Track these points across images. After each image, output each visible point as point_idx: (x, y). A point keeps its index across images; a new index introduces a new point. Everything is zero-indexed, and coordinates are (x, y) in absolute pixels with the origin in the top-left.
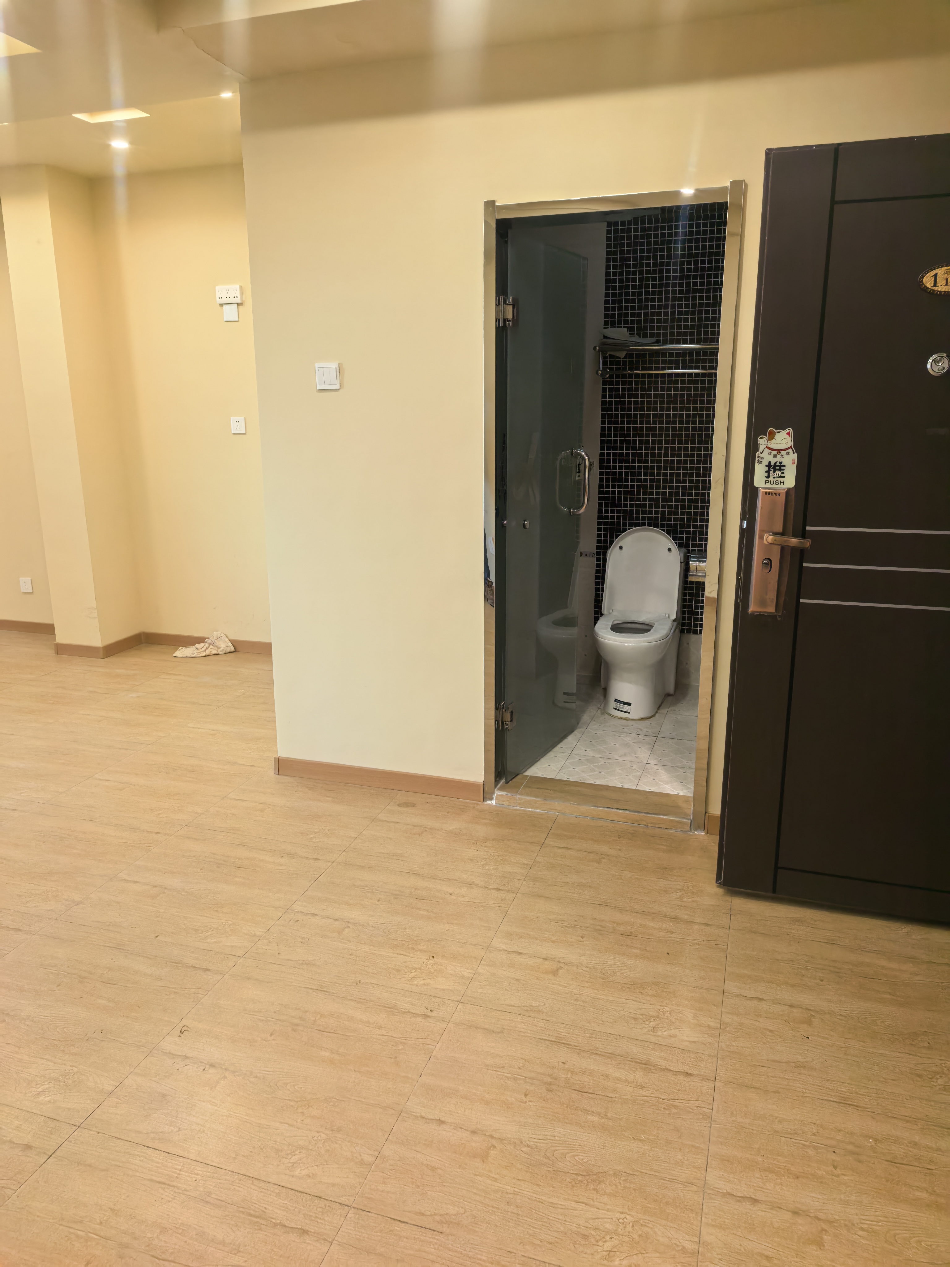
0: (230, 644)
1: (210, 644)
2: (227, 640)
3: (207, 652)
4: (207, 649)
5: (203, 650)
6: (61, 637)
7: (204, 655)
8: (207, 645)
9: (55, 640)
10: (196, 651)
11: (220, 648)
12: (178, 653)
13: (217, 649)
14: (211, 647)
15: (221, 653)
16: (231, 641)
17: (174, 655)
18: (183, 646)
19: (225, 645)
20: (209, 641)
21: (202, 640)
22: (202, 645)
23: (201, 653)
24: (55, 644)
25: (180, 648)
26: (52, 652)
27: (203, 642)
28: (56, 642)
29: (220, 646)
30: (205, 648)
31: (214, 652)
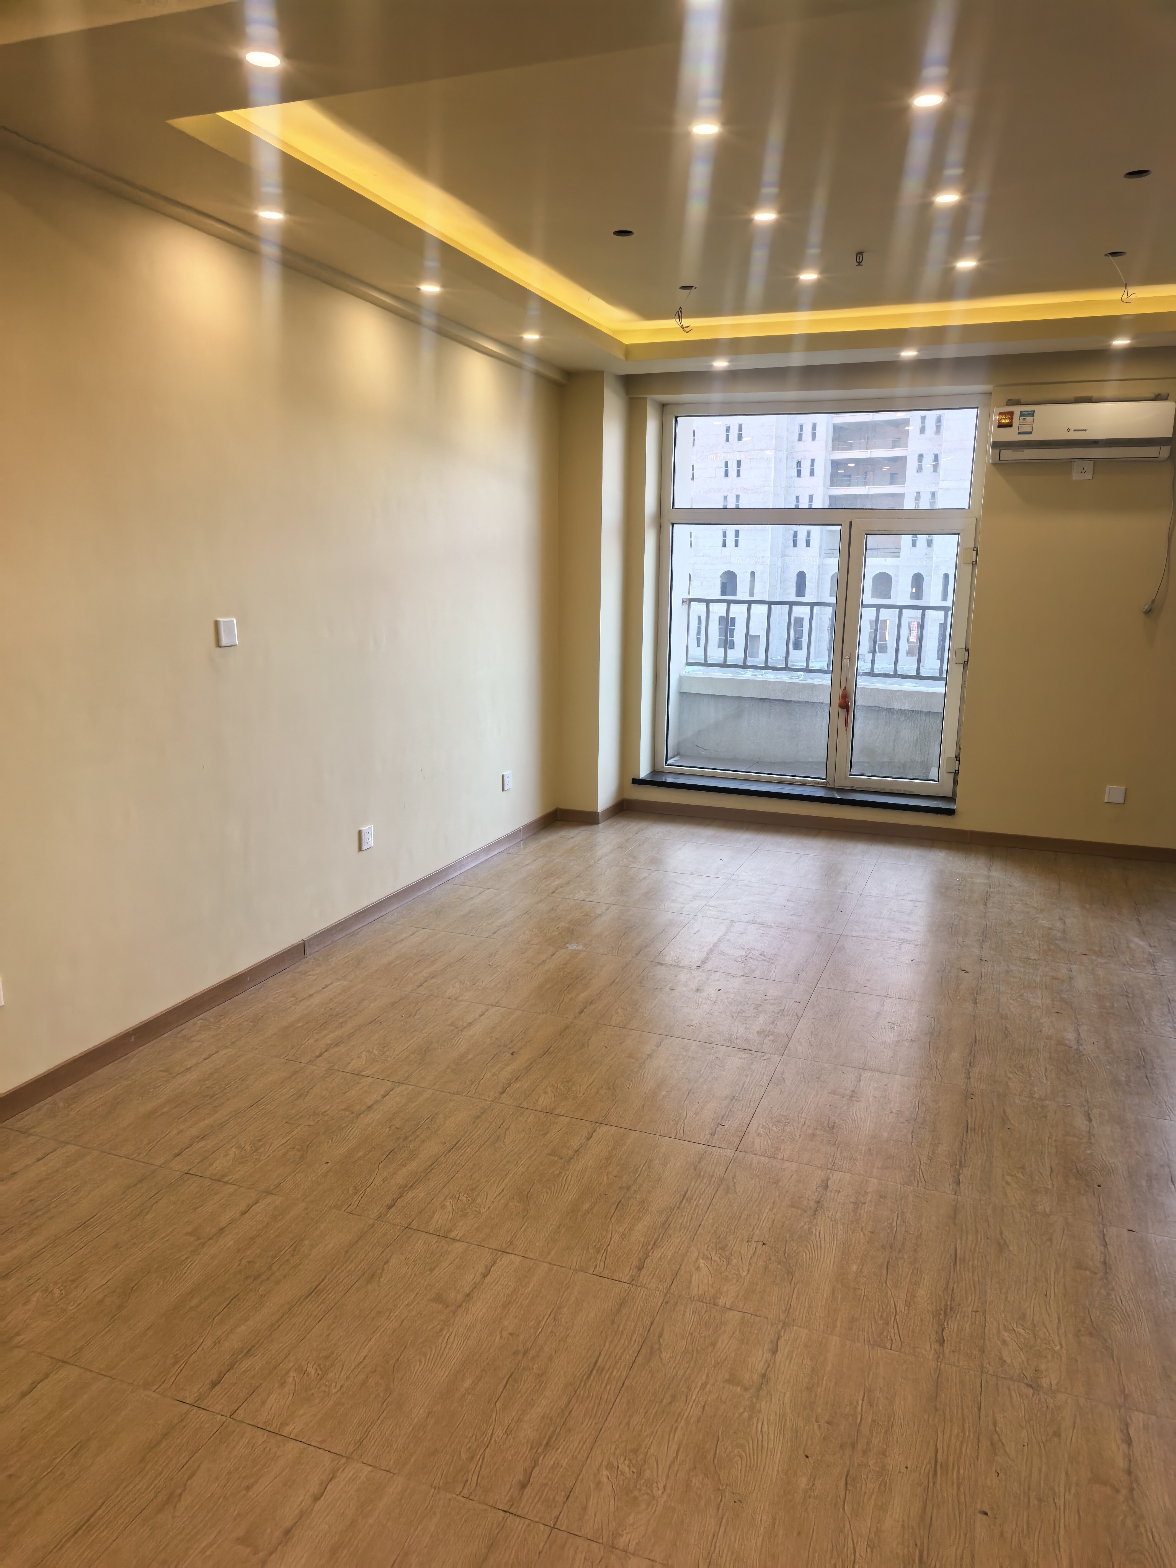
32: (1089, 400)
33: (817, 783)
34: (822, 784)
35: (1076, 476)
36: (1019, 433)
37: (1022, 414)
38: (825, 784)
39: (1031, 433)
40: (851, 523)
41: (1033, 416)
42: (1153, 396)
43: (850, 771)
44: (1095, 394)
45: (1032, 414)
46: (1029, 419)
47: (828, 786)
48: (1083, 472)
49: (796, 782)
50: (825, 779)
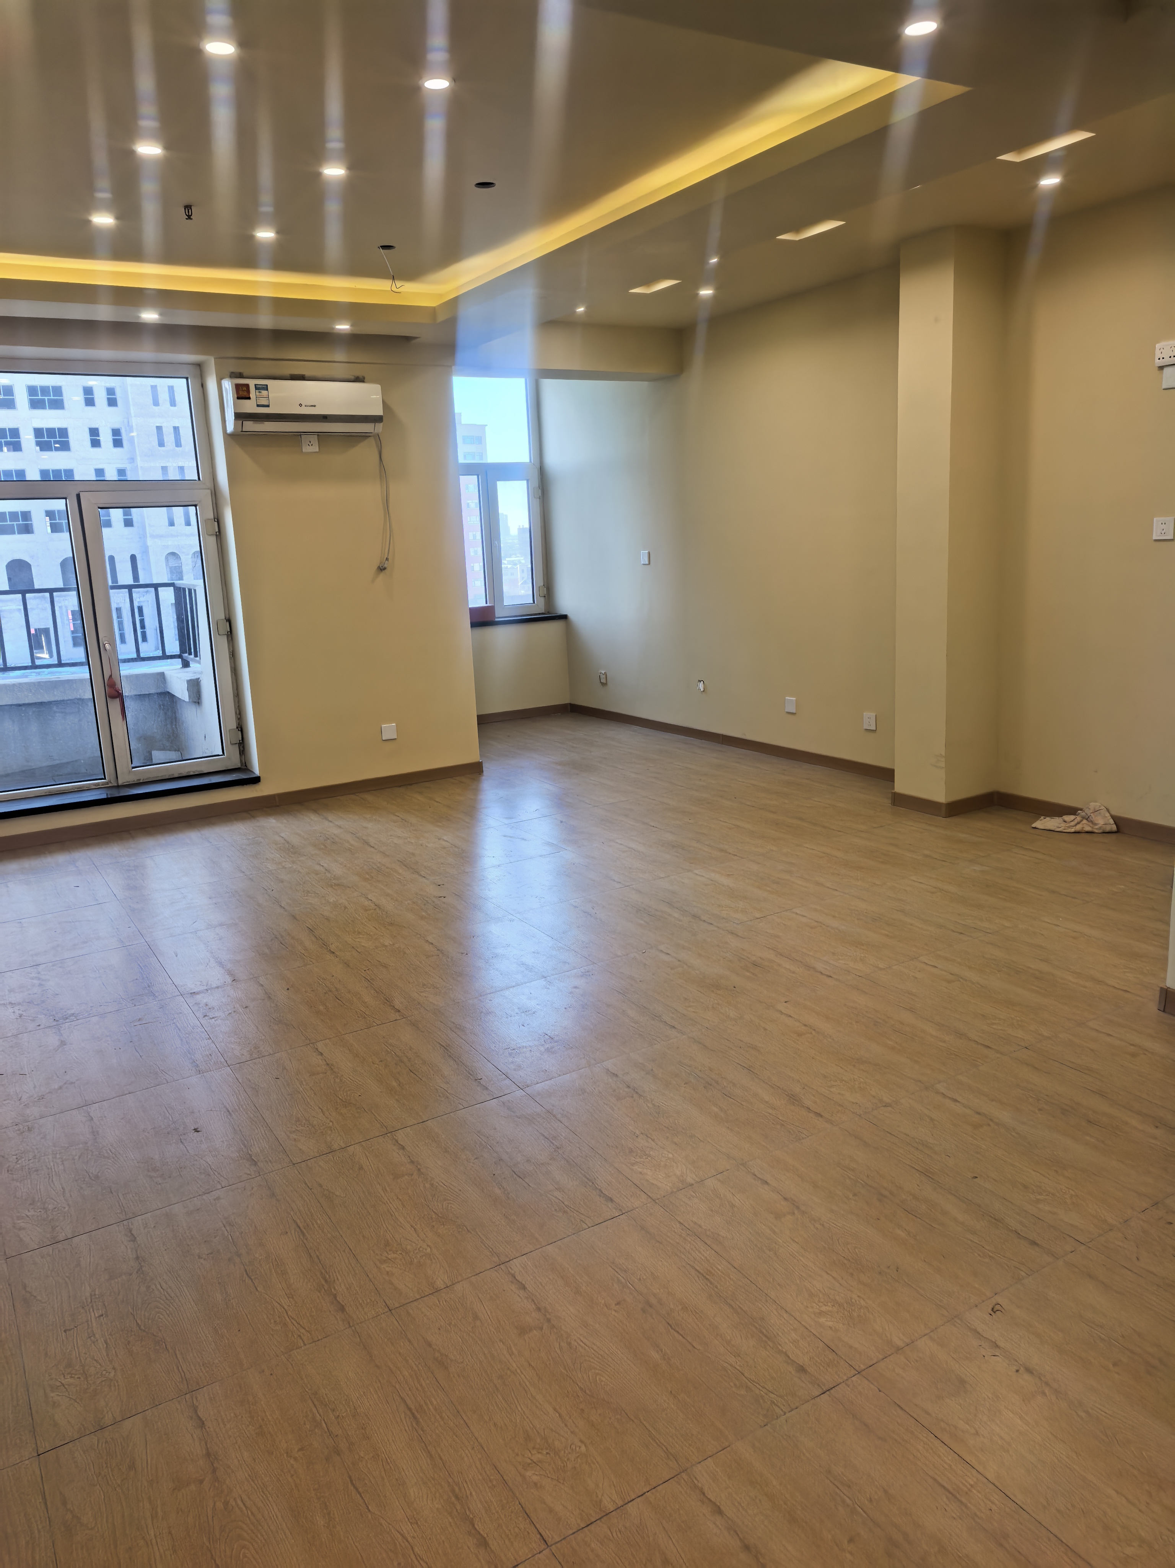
0: (1112, 821)
1: (1083, 818)
2: (1107, 815)
3: (1078, 828)
4: (1078, 823)
5: (1072, 824)
6: (901, 786)
7: (1073, 830)
8: (1079, 819)
9: (893, 788)
10: (1063, 825)
11: (1096, 824)
12: (1038, 824)
13: (1092, 825)
14: (1085, 821)
15: (1096, 831)
16: (1113, 817)
17: (1034, 825)
18: (1046, 815)
19: (1104, 821)
20: (1083, 814)
21: (1073, 811)
22: (1072, 817)
23: (1069, 827)
24: (892, 793)
25: (1042, 817)
26: (887, 802)
27: (1074, 814)
28: (893, 791)
29: (1096, 822)
30: (1076, 821)
31: (1088, 829)
32: (302, 378)
33: (98, 784)
34: (102, 785)
35: (306, 449)
36: (258, 406)
37: (257, 387)
38: (107, 783)
39: (268, 406)
40: (78, 496)
41: (267, 390)
42: (353, 378)
43: (132, 764)
44: (307, 373)
45: (266, 388)
46: (264, 393)
47: (110, 785)
48: (310, 444)
49: (72, 789)
50: (105, 779)
